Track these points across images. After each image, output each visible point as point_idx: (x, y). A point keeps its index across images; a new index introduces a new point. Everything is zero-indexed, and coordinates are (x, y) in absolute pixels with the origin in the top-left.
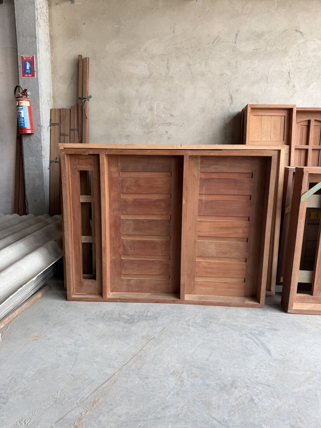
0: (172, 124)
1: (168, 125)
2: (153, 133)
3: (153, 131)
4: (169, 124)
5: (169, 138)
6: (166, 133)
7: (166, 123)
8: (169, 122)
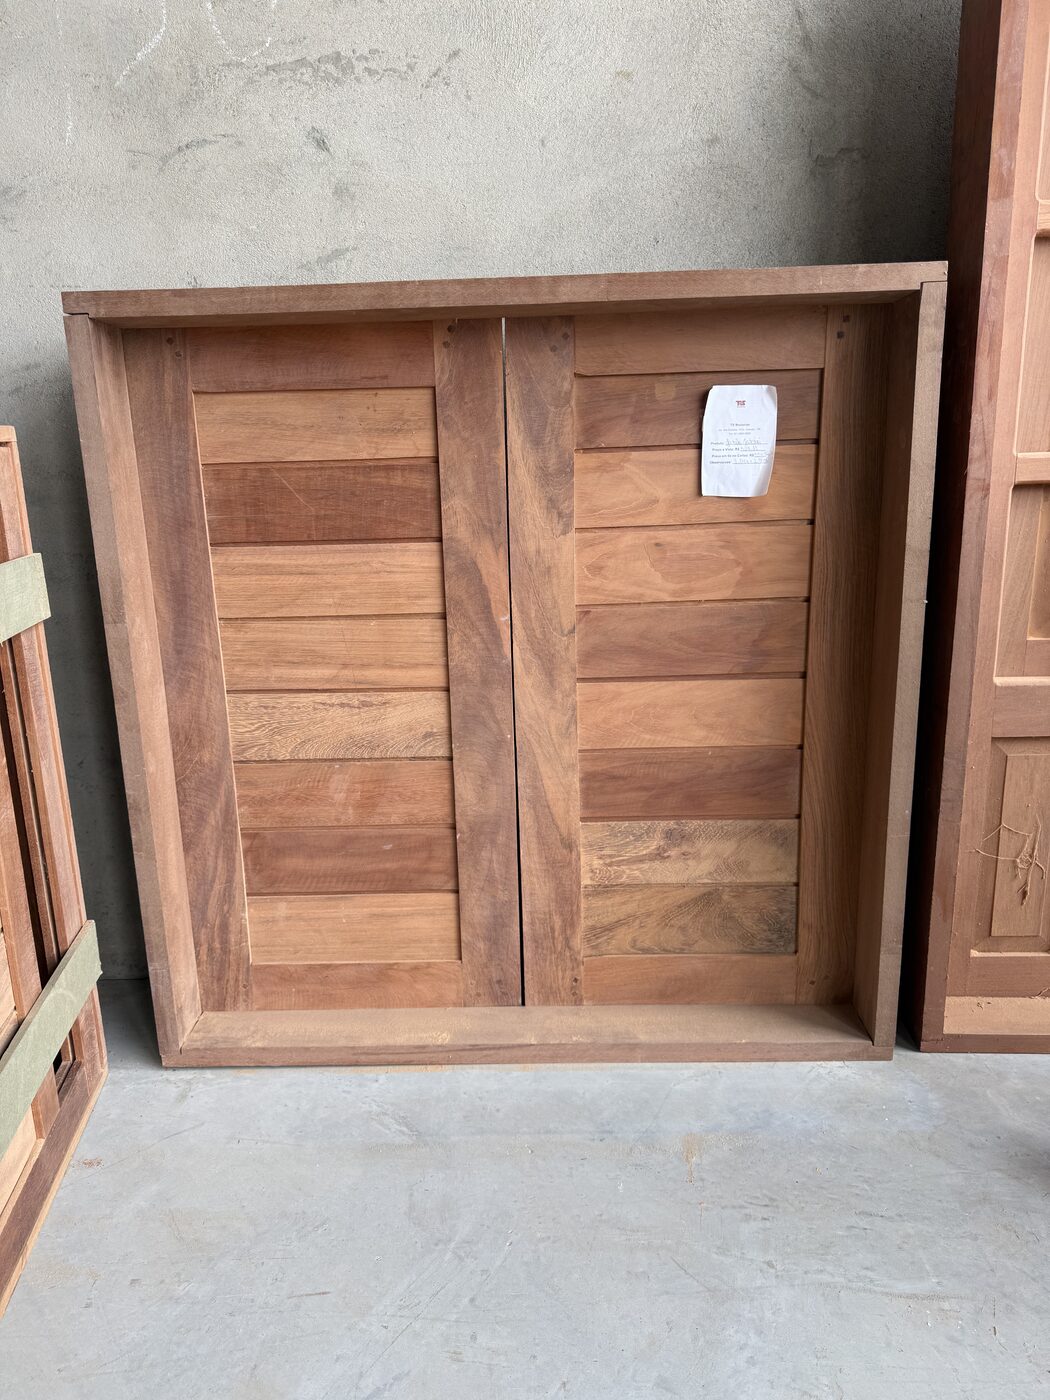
0: (359, 67)
1: (327, 77)
2: (206, 153)
3: (210, 137)
4: (331, 68)
5: (340, 191)
6: (311, 149)
7: (302, 62)
8: (329, 51)
